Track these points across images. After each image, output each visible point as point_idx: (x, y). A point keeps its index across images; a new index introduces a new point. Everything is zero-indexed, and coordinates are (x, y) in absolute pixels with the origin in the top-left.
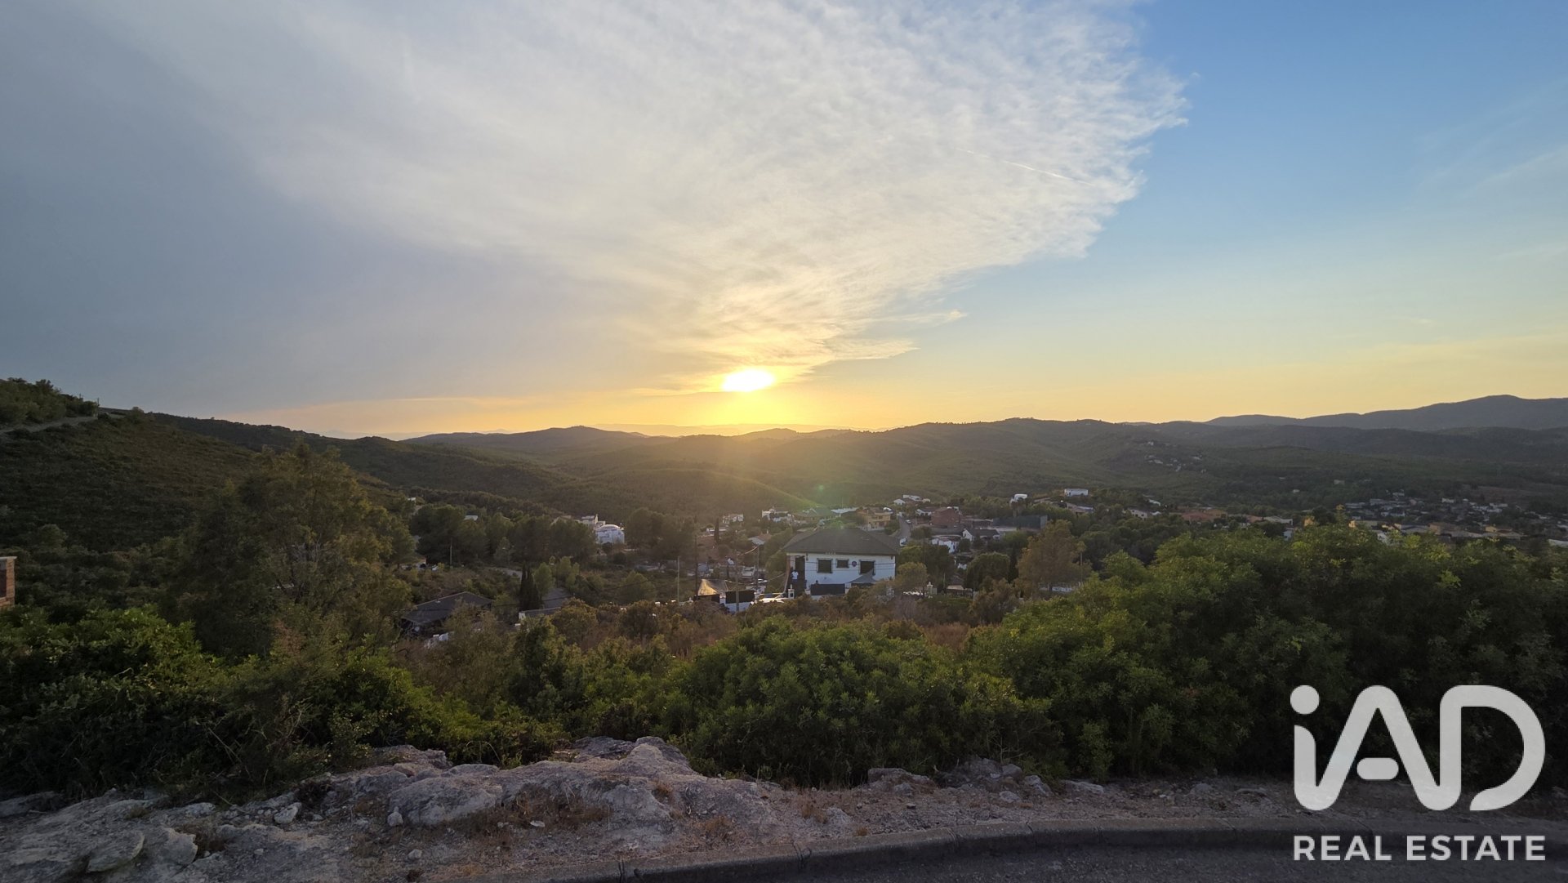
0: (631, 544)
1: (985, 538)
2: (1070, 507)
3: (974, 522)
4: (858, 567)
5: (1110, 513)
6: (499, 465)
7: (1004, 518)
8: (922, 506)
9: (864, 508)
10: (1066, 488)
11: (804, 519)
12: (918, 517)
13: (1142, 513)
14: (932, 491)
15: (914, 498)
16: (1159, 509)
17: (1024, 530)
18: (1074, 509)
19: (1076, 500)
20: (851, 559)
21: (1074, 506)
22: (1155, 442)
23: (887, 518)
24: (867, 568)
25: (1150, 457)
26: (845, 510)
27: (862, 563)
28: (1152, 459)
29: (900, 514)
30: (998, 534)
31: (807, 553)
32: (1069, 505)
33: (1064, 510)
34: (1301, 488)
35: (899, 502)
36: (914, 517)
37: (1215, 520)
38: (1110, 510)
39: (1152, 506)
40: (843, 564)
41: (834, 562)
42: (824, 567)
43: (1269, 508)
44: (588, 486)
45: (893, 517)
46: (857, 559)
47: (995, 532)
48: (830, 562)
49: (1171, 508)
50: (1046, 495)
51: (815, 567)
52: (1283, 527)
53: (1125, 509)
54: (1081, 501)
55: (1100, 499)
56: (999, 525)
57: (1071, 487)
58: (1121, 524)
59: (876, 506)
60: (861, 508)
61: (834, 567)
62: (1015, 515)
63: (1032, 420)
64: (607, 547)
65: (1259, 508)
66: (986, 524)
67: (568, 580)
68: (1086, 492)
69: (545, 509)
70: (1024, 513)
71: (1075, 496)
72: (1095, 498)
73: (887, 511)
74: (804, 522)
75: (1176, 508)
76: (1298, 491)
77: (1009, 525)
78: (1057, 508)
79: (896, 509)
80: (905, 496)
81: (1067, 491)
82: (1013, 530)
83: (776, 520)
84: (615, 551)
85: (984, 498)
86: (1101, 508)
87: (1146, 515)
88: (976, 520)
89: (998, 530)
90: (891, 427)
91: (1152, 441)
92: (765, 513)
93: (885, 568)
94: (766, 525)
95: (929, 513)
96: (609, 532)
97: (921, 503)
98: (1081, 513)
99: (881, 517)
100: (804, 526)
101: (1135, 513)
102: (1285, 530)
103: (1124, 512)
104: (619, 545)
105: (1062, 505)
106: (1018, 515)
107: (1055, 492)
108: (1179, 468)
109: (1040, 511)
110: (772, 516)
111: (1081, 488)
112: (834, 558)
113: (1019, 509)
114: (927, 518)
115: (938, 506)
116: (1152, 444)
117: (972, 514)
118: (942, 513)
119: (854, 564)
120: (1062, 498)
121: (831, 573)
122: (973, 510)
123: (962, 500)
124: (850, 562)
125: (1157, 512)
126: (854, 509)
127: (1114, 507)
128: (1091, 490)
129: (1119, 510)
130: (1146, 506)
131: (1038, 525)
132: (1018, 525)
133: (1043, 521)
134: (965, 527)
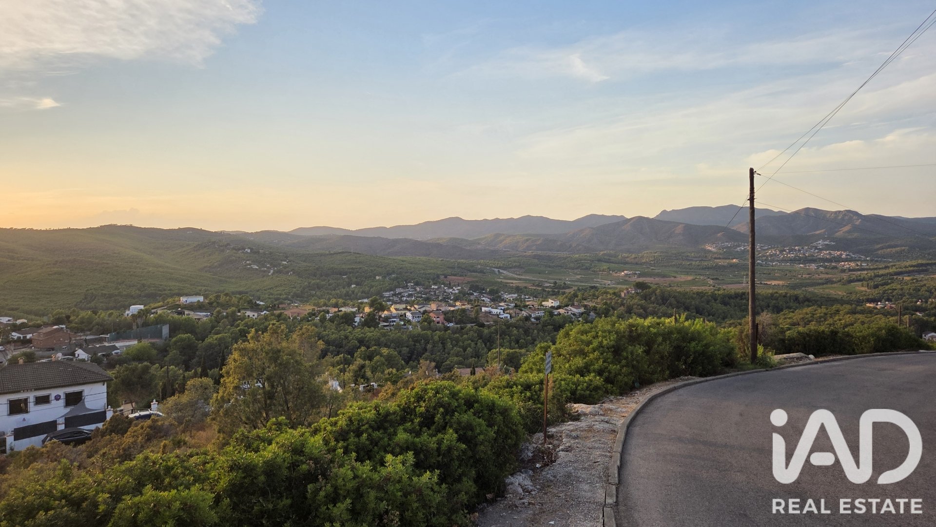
1: (103, 355)
2: (187, 315)
3: (86, 340)
5: (227, 317)
7: (122, 331)
8: (17, 328)
10: (182, 295)
12: (14, 341)
13: (254, 314)
15: (5, 319)
16: (266, 308)
17: (146, 342)
18: (194, 315)
19: (192, 307)
21: (192, 313)
22: (251, 249)
25: (248, 262)
28: (250, 265)
30: (117, 349)
32: (186, 312)
33: (184, 317)
34: (357, 284)
36: (8, 342)
37: (308, 314)
38: (227, 313)
39: (260, 307)
43: (341, 301)
47: (115, 348)
49: (274, 307)
50: (161, 304)
52: (354, 314)
53: (239, 312)
54: (199, 307)
55: (215, 304)
56: (118, 338)
57: (187, 295)
58: (238, 325)
62: (134, 327)
65: (333, 301)
66: (101, 340)
68: (201, 299)
70: (146, 324)
71: (192, 303)
72: (210, 304)
75: (278, 307)
76: (354, 286)
77: (128, 338)
78: (176, 316)
81: (183, 299)
82: (135, 342)
85: (95, 313)
86: (219, 312)
87: (256, 315)
88: (88, 338)
89: (118, 345)
91: (249, 248)
95: (29, 336)
97: (14, 325)
98: (199, 319)
101: (247, 315)
102: (355, 317)
103: (239, 314)
105: (180, 313)
106: (137, 327)
107: (170, 300)
108: (272, 271)
109: (160, 321)
111: (197, 294)
113: (140, 321)
114: (25, 342)
115: (39, 326)
116: (249, 251)
117: (82, 331)
118: (47, 334)
120: (179, 306)
122: (84, 326)
123: (68, 317)
125: (265, 312)
127: (230, 310)
128: (206, 297)
129: (234, 313)
130: (255, 307)
131: (159, 334)
132: (139, 338)
133: (166, 330)
134: (77, 346)
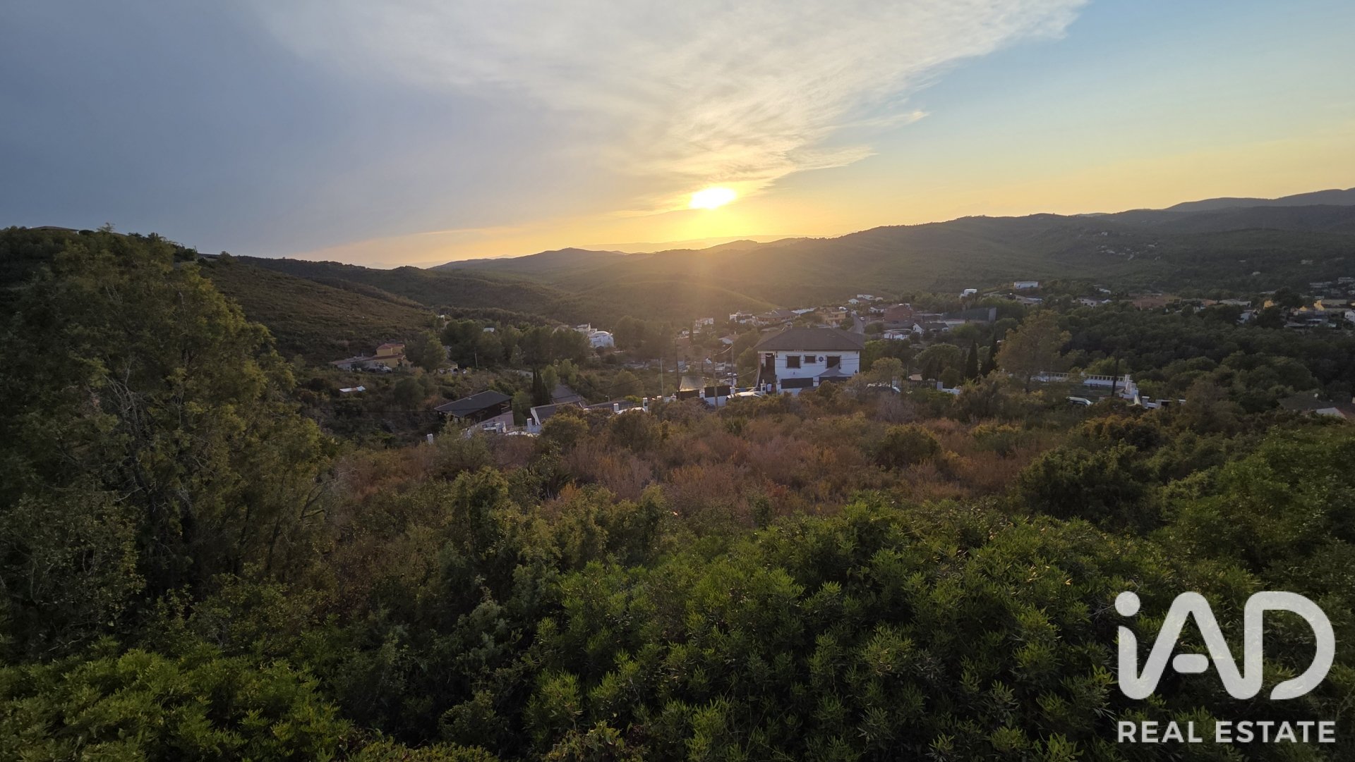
0: (620, 347)
1: (934, 331)
2: (1018, 299)
3: (923, 317)
4: (824, 363)
5: (1059, 304)
6: (507, 285)
7: (953, 312)
8: (874, 304)
9: (821, 308)
10: (1016, 281)
11: (767, 320)
12: (871, 314)
13: (1093, 302)
14: (883, 290)
15: (868, 297)
16: (1109, 297)
17: (972, 323)
18: (1023, 300)
19: (1024, 293)
20: (818, 355)
21: (1023, 298)
22: (1109, 232)
23: (842, 316)
24: (833, 362)
25: (1103, 247)
26: (804, 311)
27: (829, 358)
28: (1104, 249)
29: (854, 312)
30: (946, 326)
31: (777, 350)
32: (1017, 297)
33: (1014, 301)
34: (1262, 270)
35: (853, 301)
36: (868, 314)
37: (1167, 305)
38: (1059, 300)
39: (1102, 295)
40: (810, 360)
41: (802, 358)
42: (793, 363)
43: (1226, 292)
44: (580, 300)
45: (848, 315)
46: (824, 355)
47: (944, 325)
48: (798, 358)
49: (1120, 296)
50: (995, 288)
51: (784, 363)
52: (1241, 309)
53: (1075, 299)
54: (1031, 292)
55: (1049, 290)
56: (949, 318)
57: (1021, 280)
58: (1070, 313)
59: (832, 306)
60: (819, 308)
61: (802, 363)
62: (964, 309)
63: (983, 219)
64: (600, 350)
65: (1214, 291)
66: (936, 318)
67: (570, 378)
68: (1035, 284)
69: (547, 320)
70: (973, 307)
71: (1025, 289)
72: (1044, 290)
73: (842, 310)
74: (767, 323)
75: (1127, 296)
76: (1258, 273)
77: (958, 318)
78: (1006, 300)
79: (849, 308)
80: (859, 296)
81: (1016, 285)
82: (962, 322)
83: (742, 322)
84: (607, 354)
85: (934, 294)
86: (1051, 299)
87: (1095, 303)
88: (926, 315)
89: (947, 323)
90: (845, 233)
91: (1106, 231)
92: (733, 316)
93: (850, 363)
94: (734, 327)
95: (882, 311)
96: (600, 337)
97: (874, 301)
98: (1029, 305)
99: (836, 316)
100: (767, 326)
101: (1084, 302)
102: (1243, 312)
103: (1074, 301)
104: (609, 348)
105: (1011, 298)
106: (967, 308)
107: (1004, 285)
108: (1132, 256)
109: (989, 304)
110: (739, 318)
111: (1031, 280)
112: (802, 355)
113: (969, 303)
114: (879, 315)
115: (890, 304)
116: (1106, 234)
117: (923, 309)
118: (895, 309)
119: (821, 359)
120: (1011, 291)
121: (799, 367)
122: (923, 306)
123: (913, 297)
124: (817, 358)
125: (1108, 300)
126: (812, 310)
127: (1063, 297)
128: (1041, 282)
129: (1068, 300)
130: (1096, 295)
131: (986, 317)
132: (967, 318)
133: (992, 313)
134: (915, 321)
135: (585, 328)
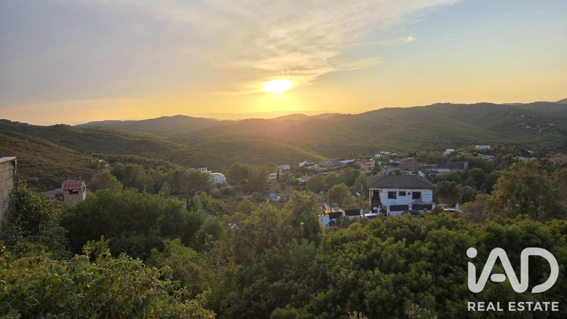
0: (232, 184)
1: (432, 175)
2: (480, 156)
3: (423, 167)
4: (411, 196)
5: (505, 160)
7: (442, 163)
8: (392, 158)
9: (359, 160)
10: (477, 144)
11: (325, 167)
12: (391, 164)
13: (525, 159)
15: (387, 153)
16: (535, 156)
17: (454, 171)
18: (483, 157)
19: (482, 152)
21: (482, 156)
22: (525, 115)
23: (373, 164)
25: (522, 124)
26: (348, 161)
27: (414, 193)
28: (524, 125)
29: (380, 163)
30: (439, 173)
31: (382, 188)
32: (479, 155)
33: (478, 158)
35: (378, 156)
36: (389, 164)
38: (506, 157)
39: (530, 154)
40: (402, 194)
41: (398, 193)
45: (376, 165)
46: (411, 191)
47: (437, 172)
49: (541, 155)
50: (464, 149)
51: (386, 196)
54: (486, 152)
55: (498, 151)
56: (439, 167)
57: (480, 144)
59: (365, 158)
60: (357, 160)
62: (448, 161)
63: (448, 105)
64: (219, 186)
66: (431, 167)
68: (489, 147)
70: (454, 160)
71: (483, 150)
72: (495, 150)
73: (372, 161)
74: (325, 169)
75: (545, 155)
77: (445, 167)
78: (472, 157)
79: (377, 160)
80: (381, 152)
81: (477, 147)
82: (448, 170)
83: (309, 168)
84: (223, 188)
85: (428, 152)
86: (500, 156)
87: (527, 159)
88: (424, 165)
89: (439, 170)
91: (523, 114)
92: (301, 164)
94: (304, 171)
95: (397, 162)
96: (219, 177)
97: (391, 156)
98: (487, 160)
99: (369, 165)
100: (325, 171)
101: (520, 159)
103: (514, 158)
104: (224, 185)
105: (475, 155)
106: (450, 162)
107: (469, 147)
108: (541, 131)
109: (463, 159)
110: (306, 165)
111: (487, 144)
112: (398, 191)
113: (451, 158)
114: (396, 165)
115: (402, 157)
116: (523, 116)
117: (422, 161)
118: (405, 162)
119: (409, 194)
120: (474, 151)
121: (395, 198)
122: (423, 159)
123: (415, 154)
125: (534, 158)
126: (352, 161)
127: (508, 155)
128: (492, 146)
129: (510, 157)
130: (526, 154)
131: (462, 167)
132: (451, 168)
133: (466, 164)
134: (419, 169)
135: (203, 170)
